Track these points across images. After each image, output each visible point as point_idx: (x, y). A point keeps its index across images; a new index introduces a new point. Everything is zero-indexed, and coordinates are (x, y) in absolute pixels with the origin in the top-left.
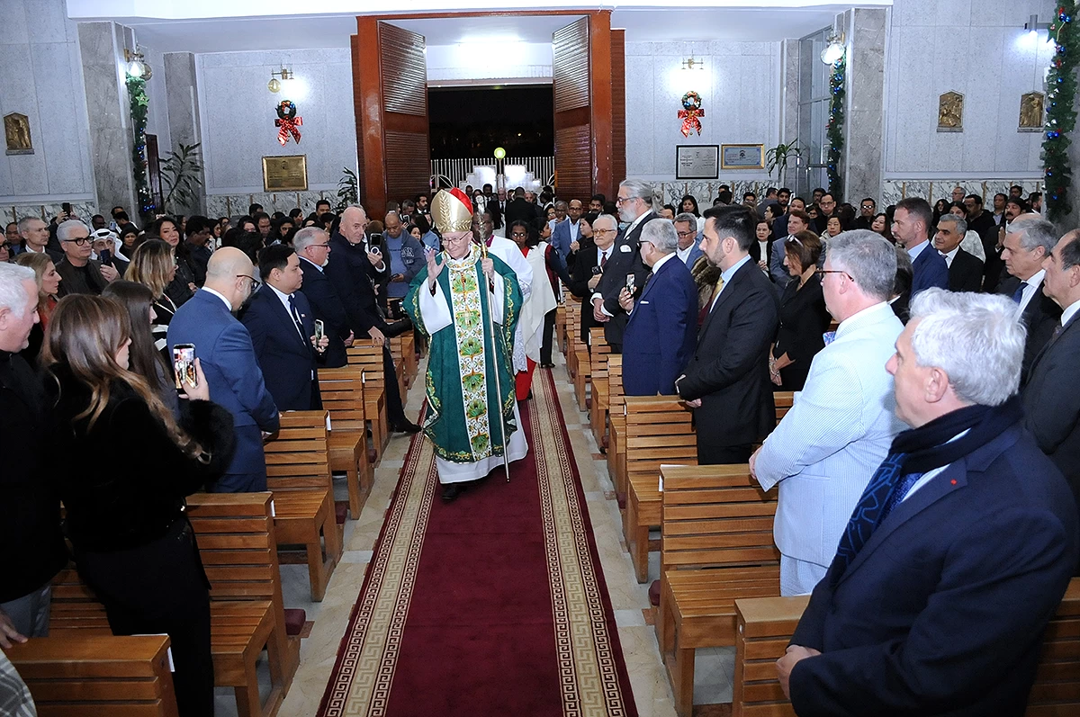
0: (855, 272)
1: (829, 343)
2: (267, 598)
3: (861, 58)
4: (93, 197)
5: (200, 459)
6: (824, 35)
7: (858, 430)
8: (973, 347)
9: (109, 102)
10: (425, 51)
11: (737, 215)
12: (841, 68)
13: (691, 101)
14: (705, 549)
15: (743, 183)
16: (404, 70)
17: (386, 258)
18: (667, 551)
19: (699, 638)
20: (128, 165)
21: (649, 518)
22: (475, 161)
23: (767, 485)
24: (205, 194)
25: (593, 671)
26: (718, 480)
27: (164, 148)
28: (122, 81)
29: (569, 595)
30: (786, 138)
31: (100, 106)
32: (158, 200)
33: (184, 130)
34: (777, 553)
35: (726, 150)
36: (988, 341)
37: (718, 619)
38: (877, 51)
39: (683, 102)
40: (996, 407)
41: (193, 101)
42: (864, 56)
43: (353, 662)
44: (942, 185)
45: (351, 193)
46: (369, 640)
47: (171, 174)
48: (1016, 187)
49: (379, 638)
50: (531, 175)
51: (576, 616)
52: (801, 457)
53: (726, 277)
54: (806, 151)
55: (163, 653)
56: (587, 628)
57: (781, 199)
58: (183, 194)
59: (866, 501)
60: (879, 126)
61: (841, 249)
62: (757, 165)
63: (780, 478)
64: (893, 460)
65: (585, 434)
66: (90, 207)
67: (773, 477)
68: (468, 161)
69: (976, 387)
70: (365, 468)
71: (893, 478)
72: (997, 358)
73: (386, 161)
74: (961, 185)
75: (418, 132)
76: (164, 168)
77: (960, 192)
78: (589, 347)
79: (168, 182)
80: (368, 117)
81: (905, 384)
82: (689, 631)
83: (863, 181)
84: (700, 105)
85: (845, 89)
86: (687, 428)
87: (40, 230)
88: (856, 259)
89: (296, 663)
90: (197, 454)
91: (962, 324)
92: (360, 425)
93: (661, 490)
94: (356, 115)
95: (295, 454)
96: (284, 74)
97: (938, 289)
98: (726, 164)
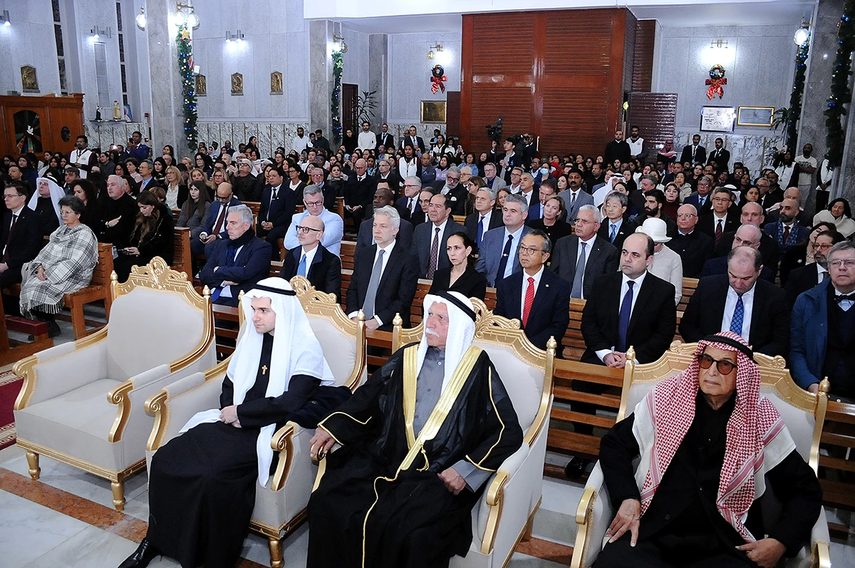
3: (821, 41)
9: (321, 66)
12: (805, 49)
13: (717, 72)
15: (754, 137)
20: (329, 102)
28: (330, 53)
31: (316, 68)
33: (377, 81)
35: (742, 111)
39: (710, 73)
41: (383, 64)
42: (824, 38)
83: (813, 138)
84: (723, 76)
85: (807, 65)
96: (439, 47)
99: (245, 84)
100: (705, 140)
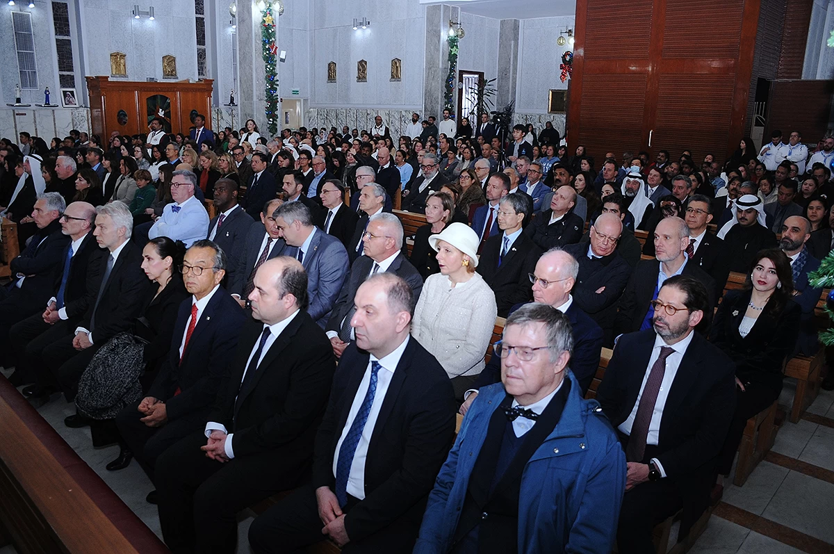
4: (422, 108)
9: (436, 52)
20: (440, 90)
28: (444, 39)
33: (506, 69)
41: (512, 51)
96: (570, 32)
99: (368, 71)
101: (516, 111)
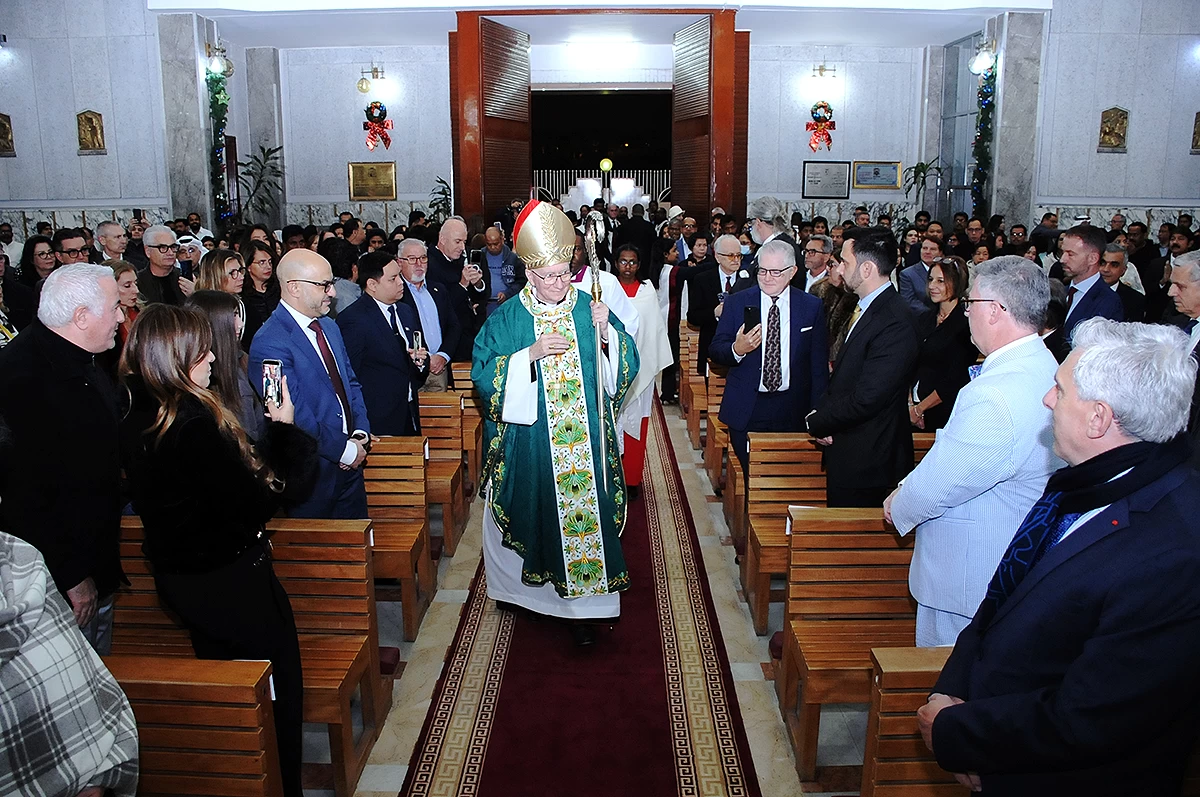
0: (1008, 301)
1: (975, 377)
2: (363, 632)
3: (1014, 69)
4: (167, 202)
5: (272, 488)
6: (973, 41)
7: (1008, 469)
8: (1140, 380)
9: (188, 100)
10: (529, 51)
11: (877, 237)
12: (991, 79)
13: (821, 112)
14: (834, 598)
15: (876, 205)
16: (506, 72)
17: (487, 277)
18: (793, 599)
19: (826, 692)
20: (206, 168)
21: (771, 564)
22: (579, 173)
23: (903, 530)
24: (285, 202)
25: (708, 727)
26: (850, 523)
27: (243, 152)
28: (202, 77)
29: (682, 644)
30: (926, 155)
31: (177, 105)
32: (235, 208)
33: (266, 131)
34: (914, 604)
35: (859, 168)
36: (1156, 374)
37: (847, 674)
38: (1033, 60)
39: (813, 113)
40: (1163, 443)
41: (275, 100)
42: (1018, 66)
43: (449, 706)
44: (1101, 212)
45: (444, 205)
46: (466, 683)
47: (250, 179)
48: (1186, 216)
49: (476, 683)
50: (640, 189)
51: (689, 667)
52: (944, 498)
53: (864, 305)
54: (948, 171)
55: (264, 680)
56: (701, 681)
57: (919, 223)
58: (262, 201)
59: (1019, 542)
60: (1032, 145)
61: (991, 276)
62: (893, 186)
63: (920, 522)
64: (1049, 499)
65: (699, 474)
66: (164, 213)
67: (912, 520)
68: (571, 173)
69: (1143, 423)
70: (461, 502)
71: (1049, 518)
72: (1166, 392)
73: (483, 170)
74: (1123, 213)
75: (518, 139)
76: (243, 173)
77: (1119, 221)
78: (707, 379)
79: (247, 188)
80: (465, 121)
81: (1065, 418)
82: (815, 685)
83: (1011, 205)
84: (830, 117)
85: (995, 102)
86: (816, 469)
87: (119, 236)
88: (1009, 288)
89: (388, 705)
90: (269, 480)
91: (1129, 356)
92: (458, 455)
93: (788, 533)
94: (452, 120)
95: (391, 483)
96: (375, 72)
97: (1102, 318)
98: (858, 183)
99: (17, 135)
100: (810, 211)
101: (288, 199)
